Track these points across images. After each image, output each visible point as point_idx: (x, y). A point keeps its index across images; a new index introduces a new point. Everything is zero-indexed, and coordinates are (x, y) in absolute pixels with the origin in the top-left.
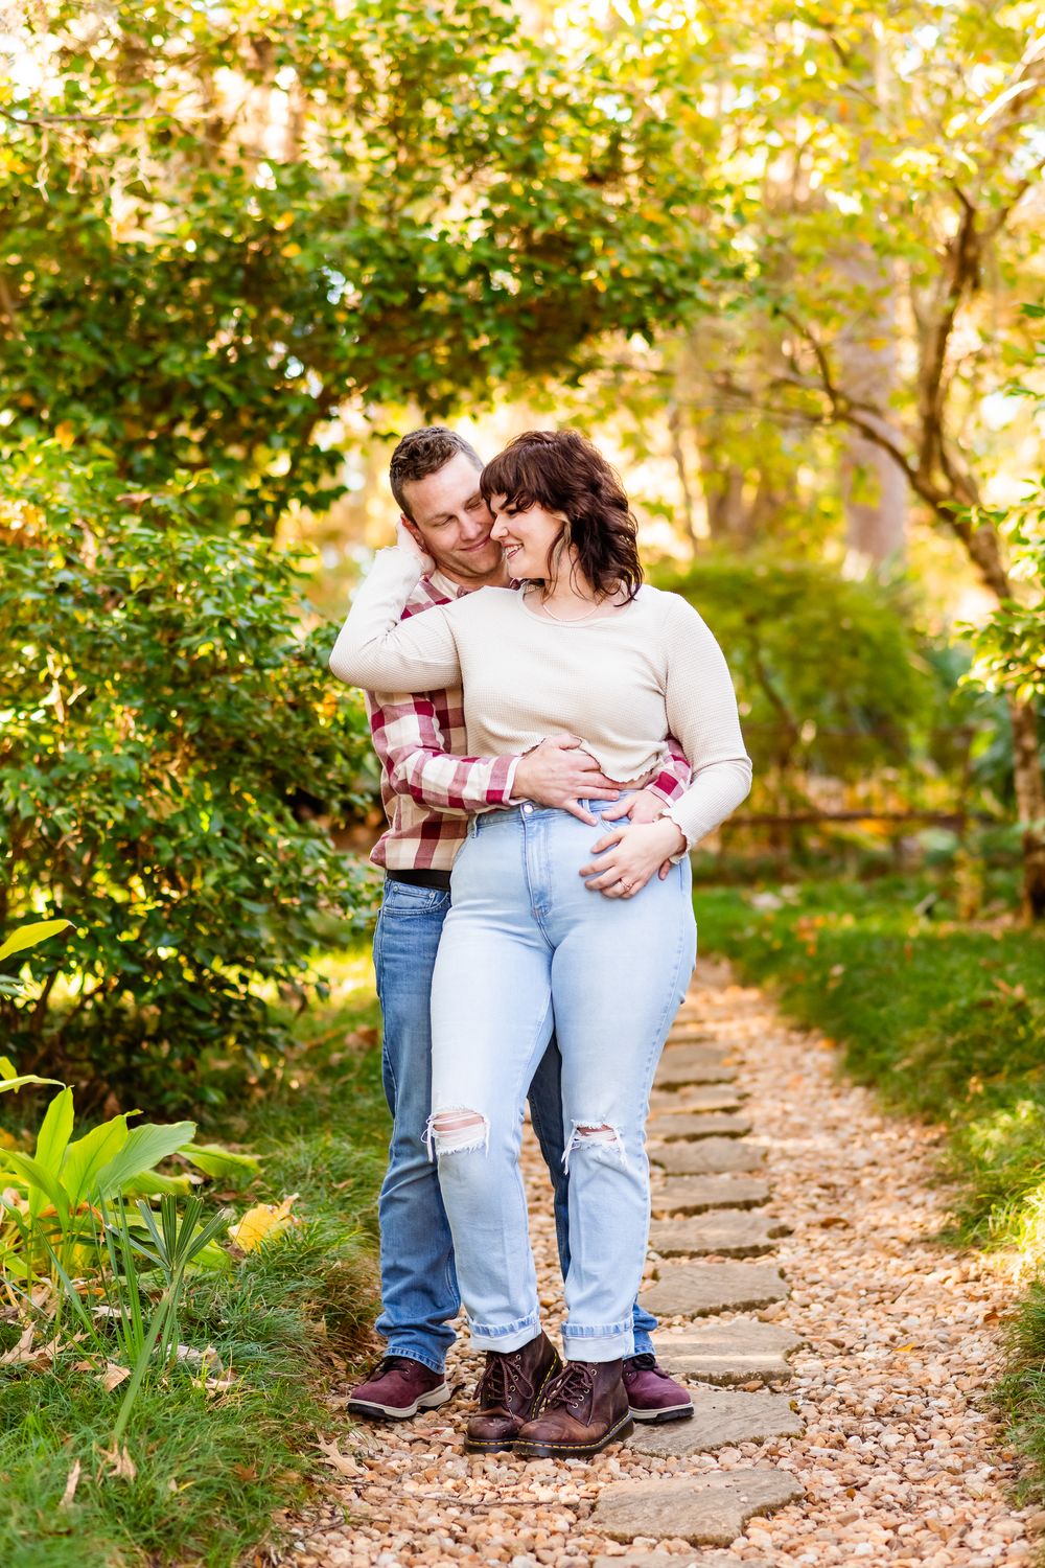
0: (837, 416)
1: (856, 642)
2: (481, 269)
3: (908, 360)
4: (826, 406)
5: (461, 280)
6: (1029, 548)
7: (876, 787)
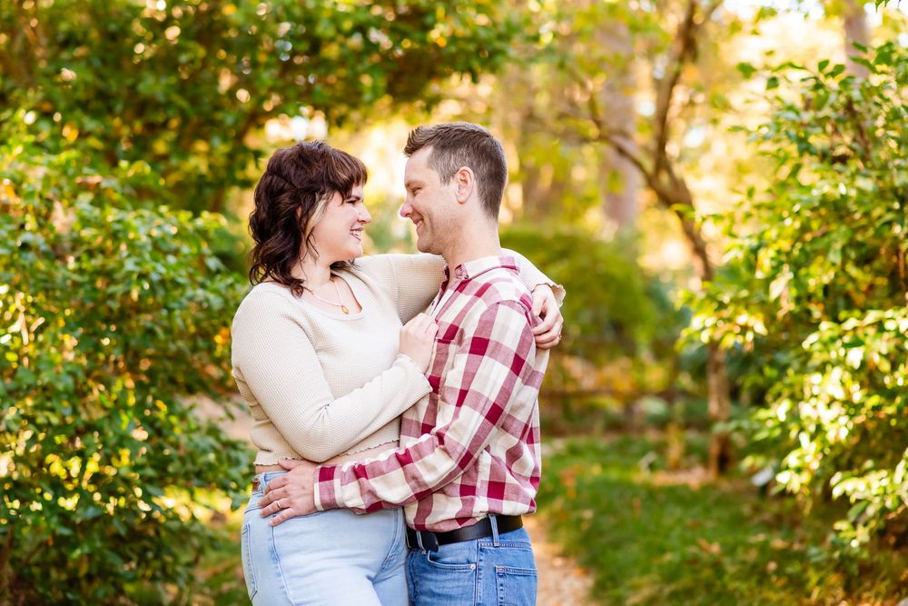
0: (602, 138)
1: (607, 281)
2: (361, 29)
3: (645, 105)
4: (593, 131)
5: (348, 35)
6: (738, 242)
7: (617, 373)
